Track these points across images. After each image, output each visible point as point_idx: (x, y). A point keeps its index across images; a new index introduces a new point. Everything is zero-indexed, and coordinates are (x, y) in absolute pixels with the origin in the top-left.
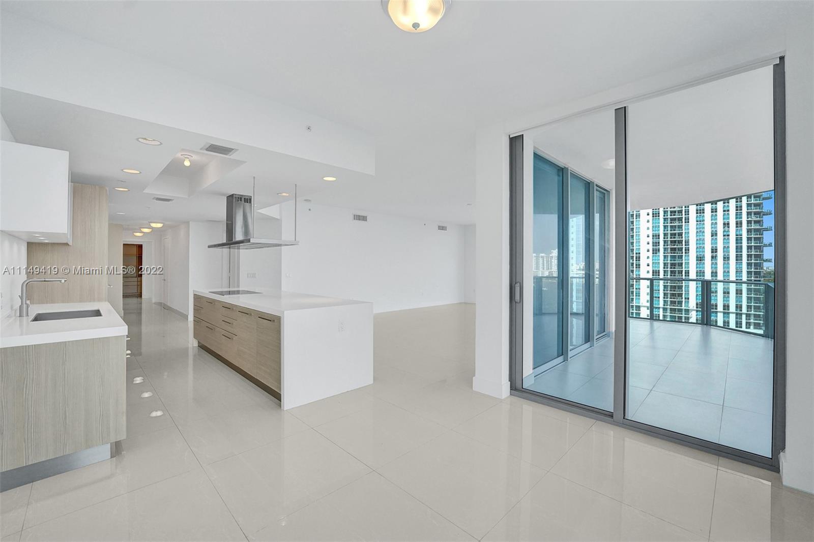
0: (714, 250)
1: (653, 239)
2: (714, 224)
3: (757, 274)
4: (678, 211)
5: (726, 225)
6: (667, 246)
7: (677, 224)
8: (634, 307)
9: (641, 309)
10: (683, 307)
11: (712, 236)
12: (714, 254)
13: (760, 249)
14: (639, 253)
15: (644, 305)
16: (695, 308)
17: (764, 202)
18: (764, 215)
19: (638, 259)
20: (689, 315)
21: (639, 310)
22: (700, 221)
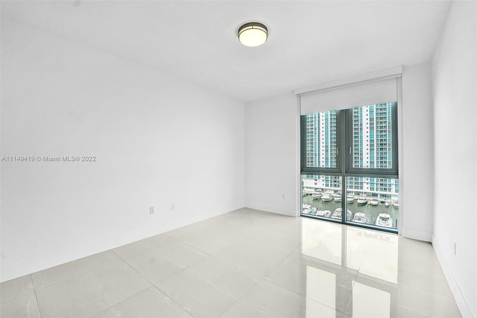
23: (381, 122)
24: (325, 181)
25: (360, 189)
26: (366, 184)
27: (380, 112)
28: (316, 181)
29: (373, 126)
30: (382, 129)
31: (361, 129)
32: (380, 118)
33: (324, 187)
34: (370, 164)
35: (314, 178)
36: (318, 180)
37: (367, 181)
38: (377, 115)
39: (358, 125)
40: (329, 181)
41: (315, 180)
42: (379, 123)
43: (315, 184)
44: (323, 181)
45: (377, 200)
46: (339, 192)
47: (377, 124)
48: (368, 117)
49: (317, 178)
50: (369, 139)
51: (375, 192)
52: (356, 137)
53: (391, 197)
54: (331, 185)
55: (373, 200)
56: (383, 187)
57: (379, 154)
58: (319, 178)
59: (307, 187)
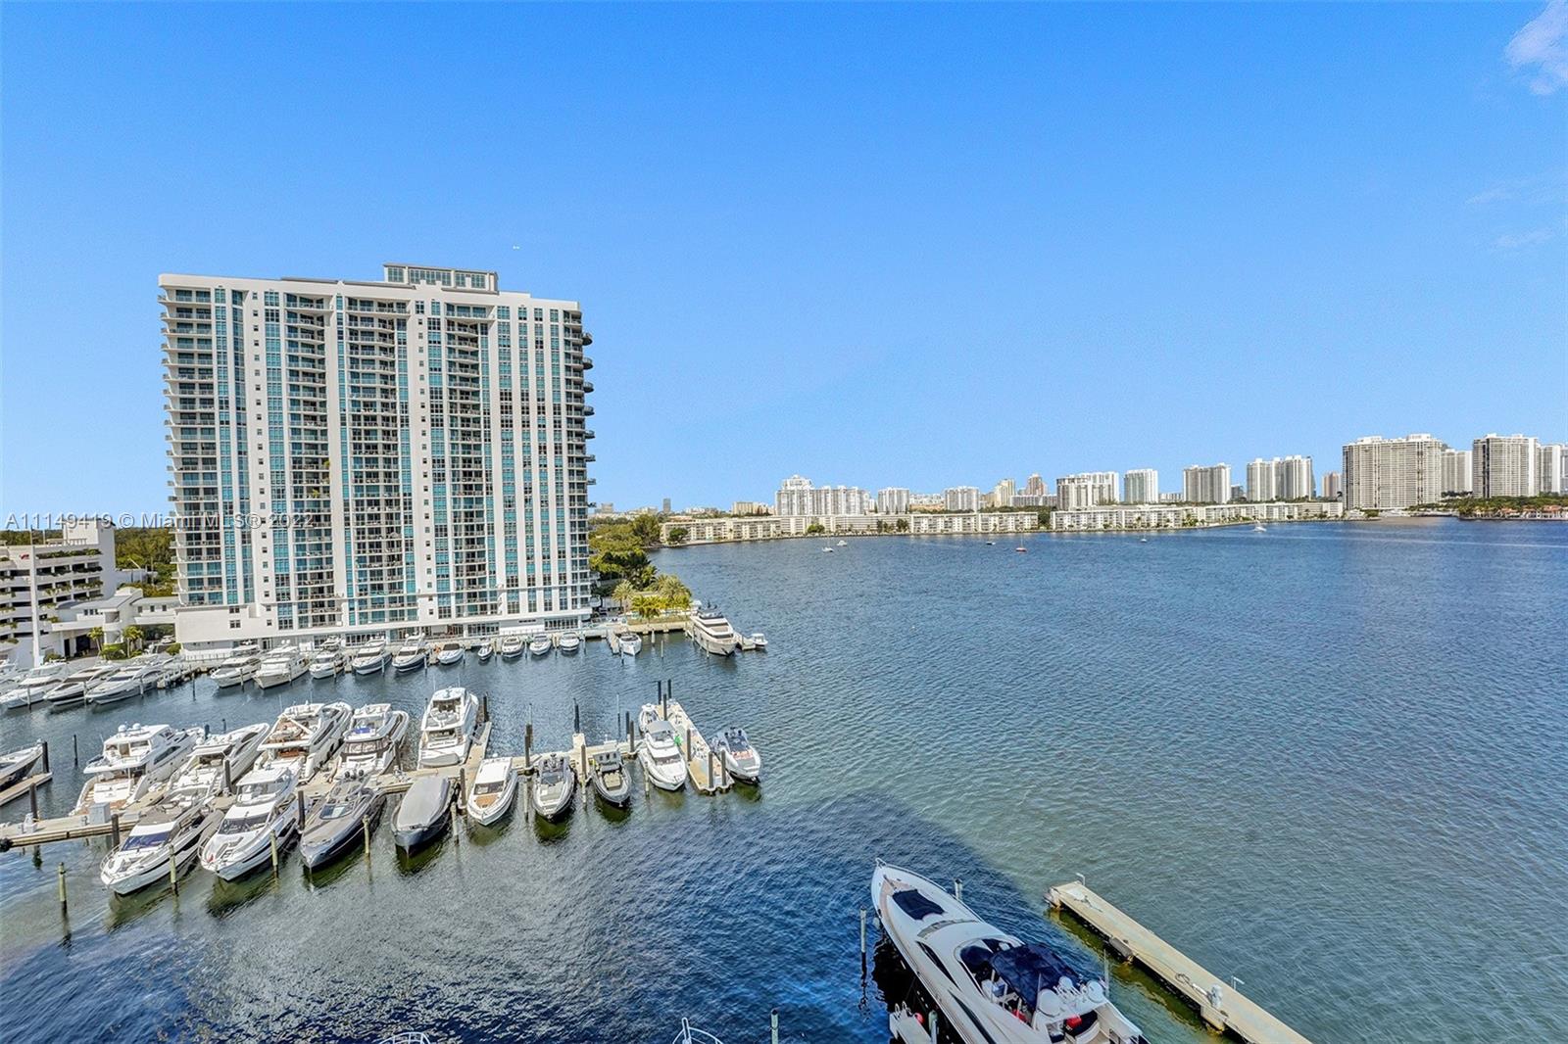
0: (528, 490)
1: (433, 467)
2: (526, 448)
3: (582, 524)
4: (474, 419)
5: (542, 449)
6: (458, 480)
7: (472, 441)
8: (405, 599)
9: (419, 601)
10: (488, 589)
11: (525, 466)
12: (528, 495)
13: (583, 488)
14: (410, 494)
15: (421, 593)
16: (505, 588)
17: (586, 417)
18: (586, 437)
19: (408, 505)
20: (496, 600)
21: (415, 604)
22: (507, 441)
23: (464, 406)
24: (275, 609)
25: (409, 620)
26: (427, 599)
27: (460, 373)
28: (238, 611)
29: (439, 414)
30: (468, 426)
31: (405, 421)
32: (462, 392)
33: (274, 631)
34: (437, 535)
35: (225, 604)
36: (245, 607)
37: (429, 589)
38: (453, 383)
39: (394, 405)
40: (295, 608)
41: (232, 611)
42: (459, 409)
43: (232, 626)
44: (269, 610)
45: (458, 645)
46: (328, 641)
47: (454, 410)
48: (426, 385)
49: (241, 602)
50: (428, 454)
51: (453, 620)
52: (389, 446)
53: (497, 628)
54: (303, 621)
55: (447, 648)
56: (476, 603)
57: (462, 504)
58: (247, 601)
59: (195, 644)
